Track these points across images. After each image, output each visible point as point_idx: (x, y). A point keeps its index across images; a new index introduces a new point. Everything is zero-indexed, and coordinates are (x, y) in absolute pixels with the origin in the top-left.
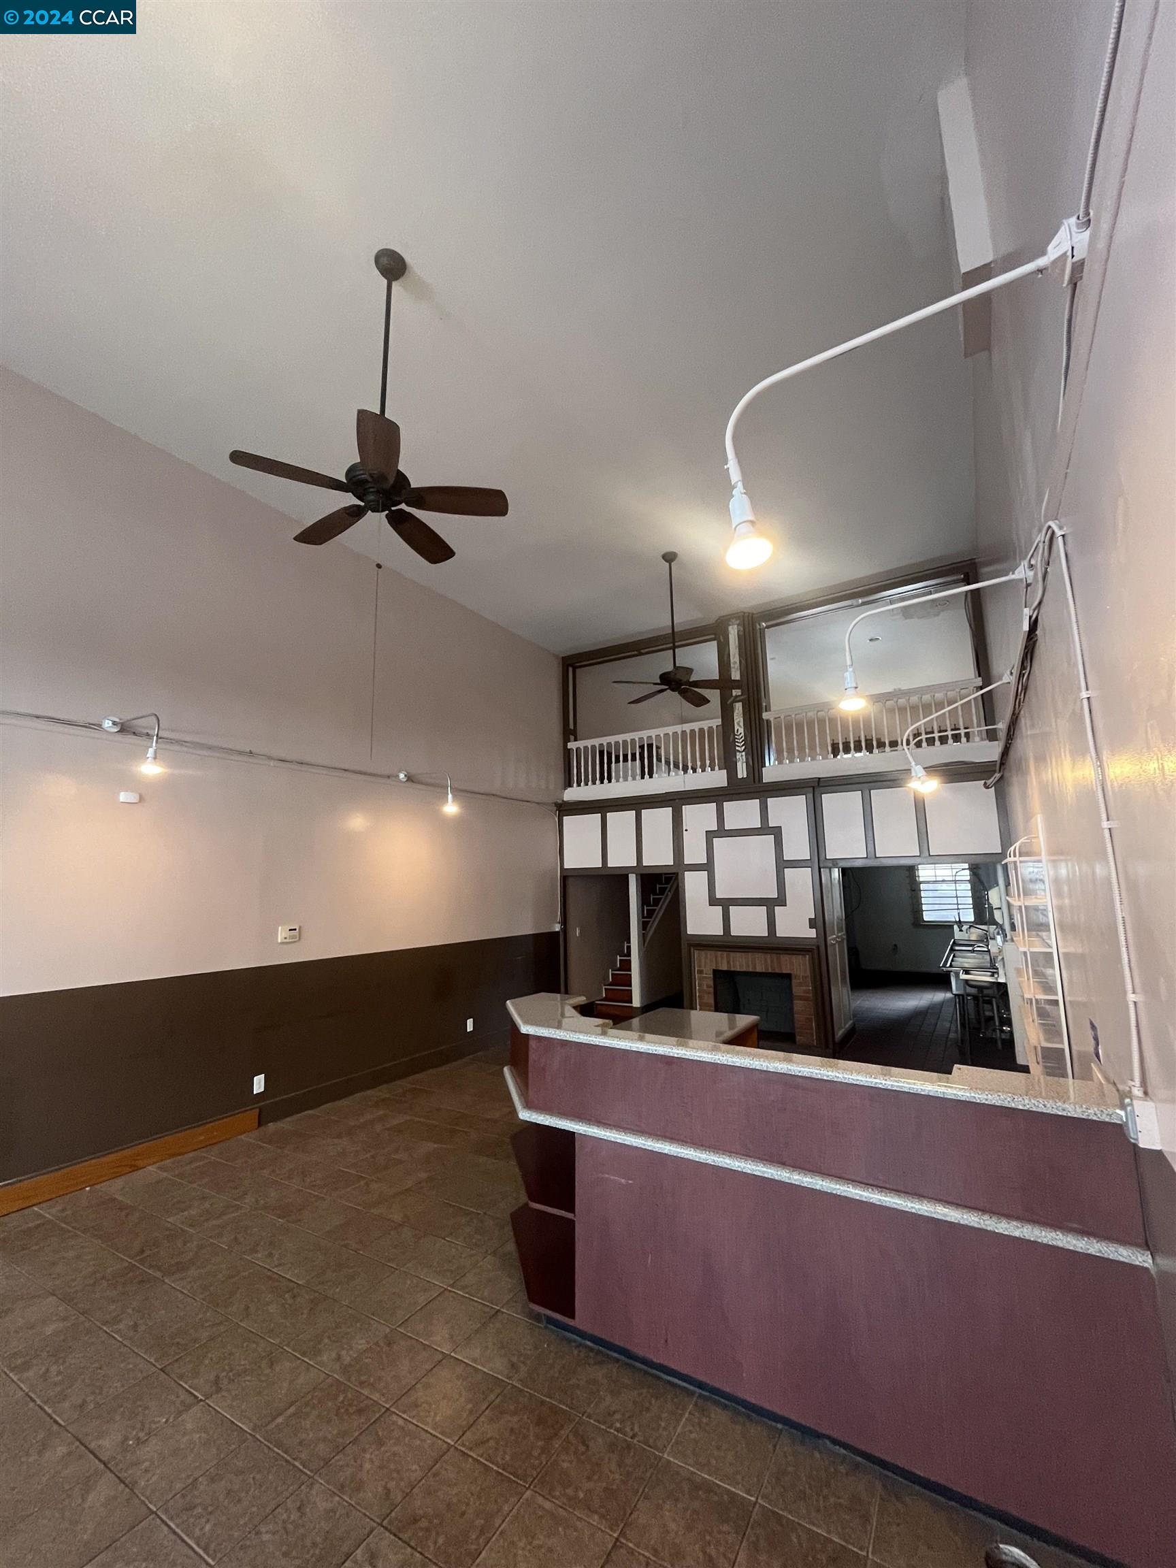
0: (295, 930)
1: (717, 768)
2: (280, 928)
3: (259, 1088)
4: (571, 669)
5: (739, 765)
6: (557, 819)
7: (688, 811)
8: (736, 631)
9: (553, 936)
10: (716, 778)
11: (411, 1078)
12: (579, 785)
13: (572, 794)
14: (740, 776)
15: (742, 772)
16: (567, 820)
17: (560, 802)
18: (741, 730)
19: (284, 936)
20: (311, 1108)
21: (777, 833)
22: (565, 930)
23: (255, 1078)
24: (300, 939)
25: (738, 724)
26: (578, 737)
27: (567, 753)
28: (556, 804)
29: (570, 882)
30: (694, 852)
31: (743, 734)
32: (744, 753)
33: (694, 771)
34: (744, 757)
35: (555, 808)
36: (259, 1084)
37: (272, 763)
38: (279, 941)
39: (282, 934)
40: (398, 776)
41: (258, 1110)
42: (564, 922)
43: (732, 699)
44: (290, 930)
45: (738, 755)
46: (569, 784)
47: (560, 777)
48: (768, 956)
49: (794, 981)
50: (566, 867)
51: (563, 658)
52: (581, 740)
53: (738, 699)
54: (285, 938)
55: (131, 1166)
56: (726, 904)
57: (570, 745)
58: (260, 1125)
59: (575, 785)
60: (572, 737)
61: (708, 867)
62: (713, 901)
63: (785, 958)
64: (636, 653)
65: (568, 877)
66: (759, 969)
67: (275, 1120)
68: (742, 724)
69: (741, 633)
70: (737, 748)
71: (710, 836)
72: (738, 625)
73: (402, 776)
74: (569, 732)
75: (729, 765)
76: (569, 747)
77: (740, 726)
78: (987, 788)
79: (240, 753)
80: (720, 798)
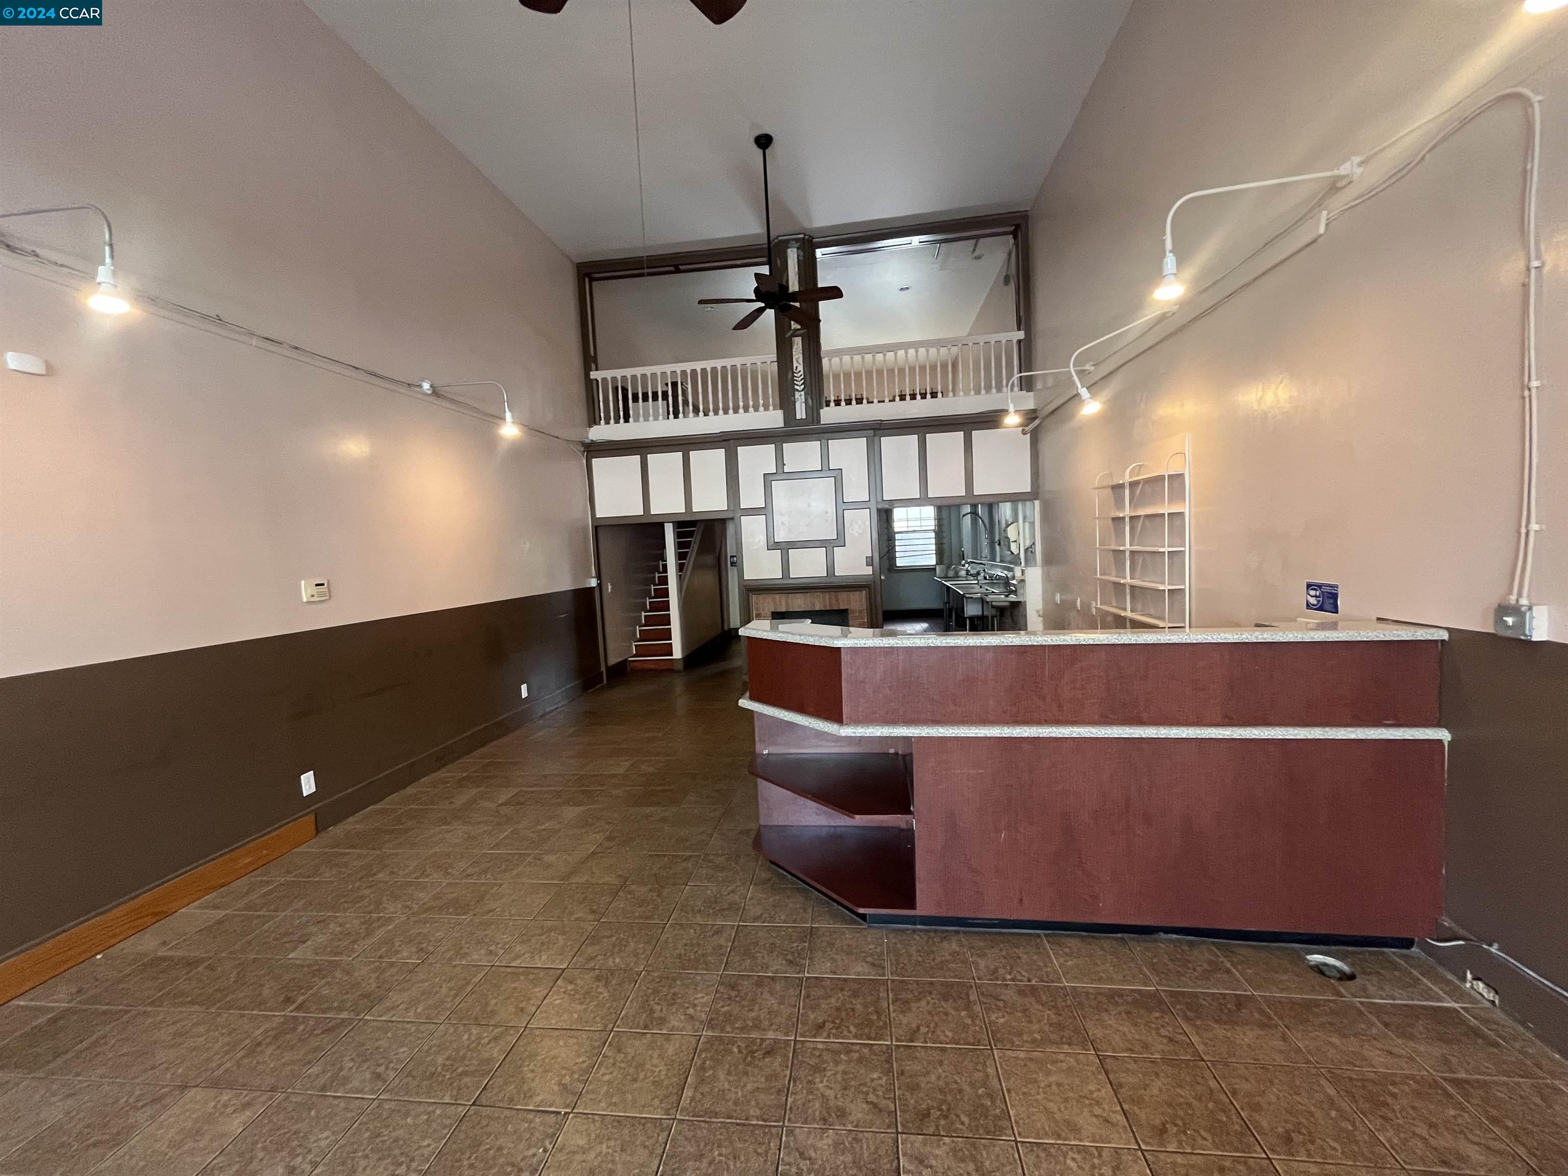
0: (323, 585)
1: (771, 408)
2: (303, 582)
3: (310, 788)
4: (587, 280)
5: (798, 405)
6: (584, 461)
7: (744, 452)
8: (796, 256)
9: (588, 593)
10: (773, 419)
11: (477, 753)
12: (607, 422)
13: (600, 433)
14: (798, 417)
15: (801, 412)
16: (595, 462)
17: (587, 441)
18: (801, 368)
19: (310, 592)
20: (375, 803)
21: (838, 477)
22: (600, 585)
23: (302, 777)
24: (330, 596)
25: (797, 361)
26: (599, 366)
27: (590, 386)
28: (583, 444)
29: (600, 532)
30: (751, 496)
31: (802, 372)
32: (803, 393)
33: (746, 409)
34: (803, 397)
35: (582, 449)
36: (308, 784)
37: (254, 342)
38: (305, 600)
39: (306, 591)
40: (420, 386)
41: (312, 816)
42: (599, 577)
43: (790, 333)
44: (317, 585)
45: (797, 395)
46: (593, 420)
47: (581, 413)
48: (827, 595)
49: (850, 616)
50: (599, 515)
51: (577, 264)
52: (603, 370)
53: (798, 333)
54: (313, 596)
55: (155, 914)
56: (785, 548)
57: (594, 375)
58: (318, 831)
59: (603, 422)
60: (593, 366)
61: (765, 511)
62: (773, 545)
63: (843, 595)
64: (672, 268)
65: (601, 528)
66: (817, 608)
67: (335, 823)
68: (801, 360)
69: (801, 258)
70: (796, 387)
71: (768, 479)
72: (798, 248)
73: (426, 386)
74: (590, 361)
75: (786, 403)
76: (592, 377)
77: (799, 364)
78: (1024, 434)
79: (205, 317)
80: (779, 439)
